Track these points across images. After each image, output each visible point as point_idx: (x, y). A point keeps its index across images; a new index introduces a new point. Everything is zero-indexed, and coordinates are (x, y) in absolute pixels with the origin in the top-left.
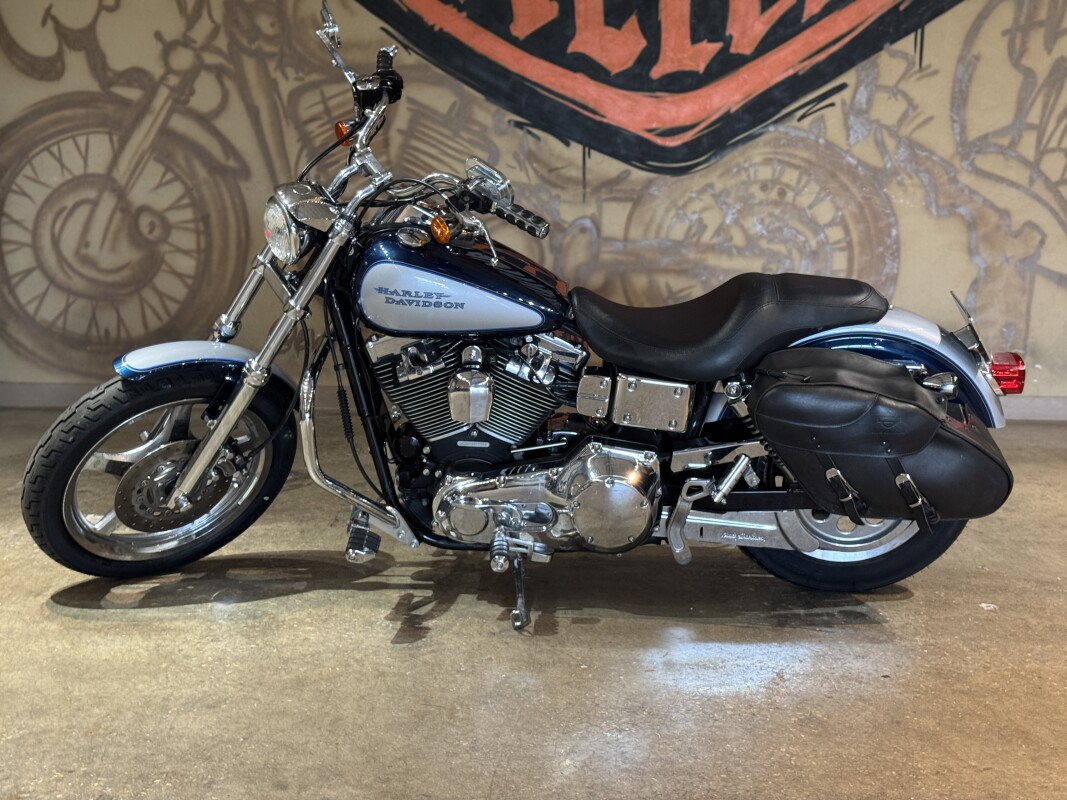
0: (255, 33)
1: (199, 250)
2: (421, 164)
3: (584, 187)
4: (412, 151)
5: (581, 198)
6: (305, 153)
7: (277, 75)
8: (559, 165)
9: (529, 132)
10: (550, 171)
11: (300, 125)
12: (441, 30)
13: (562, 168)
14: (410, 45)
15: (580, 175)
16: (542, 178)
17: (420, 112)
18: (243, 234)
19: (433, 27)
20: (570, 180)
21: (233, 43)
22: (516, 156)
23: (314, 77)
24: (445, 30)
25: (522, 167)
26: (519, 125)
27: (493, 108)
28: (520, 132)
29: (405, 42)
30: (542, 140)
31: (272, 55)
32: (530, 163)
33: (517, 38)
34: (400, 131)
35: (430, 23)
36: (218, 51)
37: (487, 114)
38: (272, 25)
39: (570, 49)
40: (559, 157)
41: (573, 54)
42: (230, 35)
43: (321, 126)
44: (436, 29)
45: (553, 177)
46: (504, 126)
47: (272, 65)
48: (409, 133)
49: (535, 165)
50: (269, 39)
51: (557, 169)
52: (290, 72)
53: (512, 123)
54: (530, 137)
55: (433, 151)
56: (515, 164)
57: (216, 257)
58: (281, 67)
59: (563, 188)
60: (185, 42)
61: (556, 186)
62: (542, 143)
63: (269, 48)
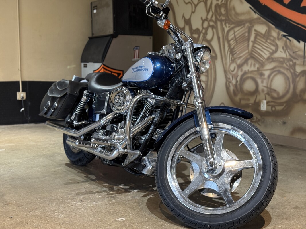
0: (220, 14)
1: (206, 81)
2: (256, 52)
3: (304, 59)
4: (254, 48)
5: (303, 63)
6: (229, 50)
7: (224, 26)
8: (296, 50)
9: (288, 39)
10: (293, 53)
11: (228, 41)
12: (264, 4)
13: (297, 51)
14: (256, 11)
15: (303, 54)
16: (290, 55)
17: (258, 34)
18: (215, 77)
19: (262, 4)
20: (299, 56)
21: (216, 18)
22: (283, 48)
23: (233, 26)
24: (265, 4)
25: (285, 52)
26: (285, 36)
27: (277, 30)
28: (285, 39)
29: (255, 10)
30: (291, 41)
31: (223, 20)
32: (287, 50)
33: (285, 4)
34: (252, 41)
35: (262, 3)
36: (213, 21)
37: (275, 33)
38: (224, 11)
39: (302, 5)
40: (296, 47)
41: (302, 7)
42: (216, 16)
43: (233, 41)
44: (263, 4)
45: (294, 55)
46: (280, 37)
47: (223, 23)
48: (254, 42)
49: (289, 51)
50: (223, 15)
51: (296, 52)
52: (227, 25)
53: (283, 36)
54: (288, 40)
55: (260, 47)
56: (282, 51)
57: (209, 83)
58: (225, 24)
59: (297, 59)
60: (206, 19)
61: (295, 58)
62: (291, 42)
63: (223, 18)
